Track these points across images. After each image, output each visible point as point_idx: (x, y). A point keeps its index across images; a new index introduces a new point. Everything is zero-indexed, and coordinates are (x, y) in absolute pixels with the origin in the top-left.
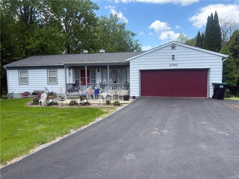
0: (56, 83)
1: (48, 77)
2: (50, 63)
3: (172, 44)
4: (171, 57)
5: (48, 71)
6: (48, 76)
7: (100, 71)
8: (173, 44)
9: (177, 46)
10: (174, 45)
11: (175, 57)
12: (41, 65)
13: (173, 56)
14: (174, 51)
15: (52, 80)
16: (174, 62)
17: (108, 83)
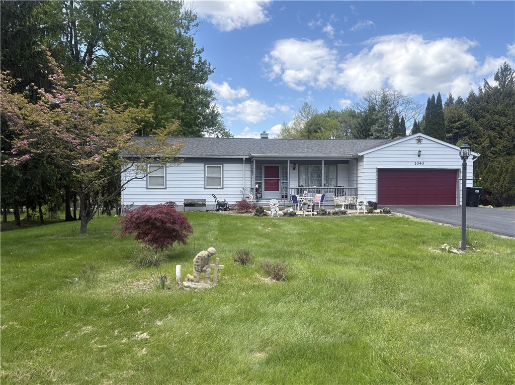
0: (221, 187)
1: (204, 177)
2: (213, 154)
3: (417, 137)
4: (417, 152)
5: (206, 166)
6: (205, 174)
7: (297, 168)
8: (419, 136)
9: (423, 139)
10: (421, 138)
11: (422, 153)
12: (197, 156)
13: (420, 151)
14: (420, 145)
15: (214, 182)
16: (420, 160)
17: (323, 187)
